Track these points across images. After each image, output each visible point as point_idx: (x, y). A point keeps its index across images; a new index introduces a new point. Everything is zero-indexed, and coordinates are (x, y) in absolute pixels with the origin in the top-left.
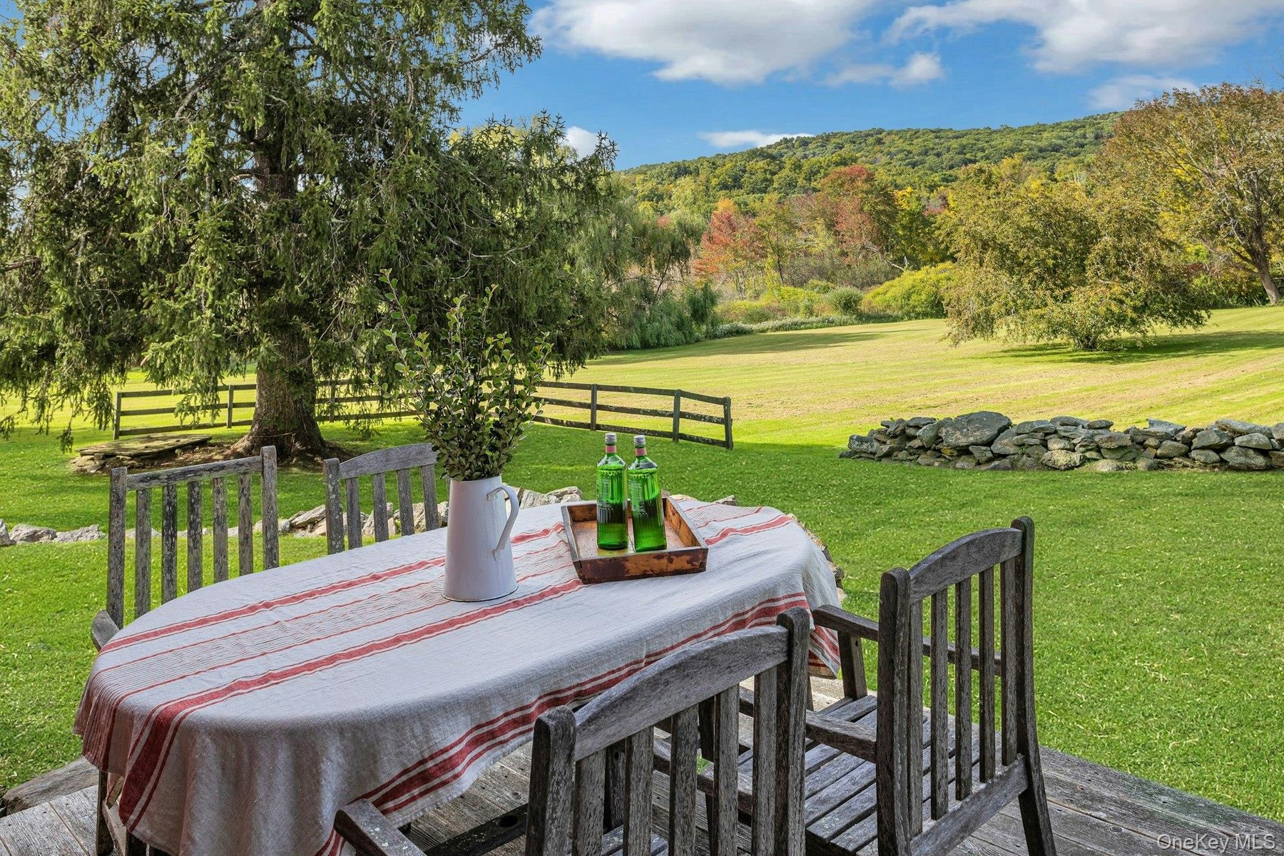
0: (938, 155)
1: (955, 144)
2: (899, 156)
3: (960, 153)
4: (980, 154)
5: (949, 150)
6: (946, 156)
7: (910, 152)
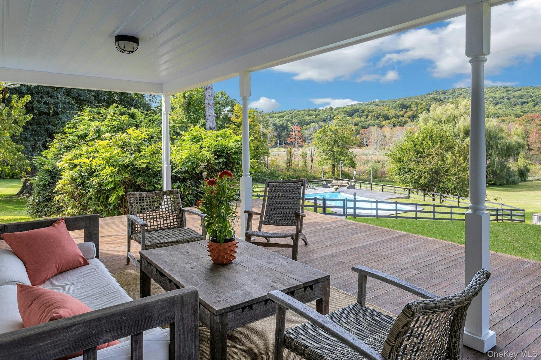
0: (509, 99)
1: (517, 94)
2: (490, 100)
3: (519, 99)
4: (530, 99)
5: (514, 97)
6: (513, 100)
7: (495, 98)
